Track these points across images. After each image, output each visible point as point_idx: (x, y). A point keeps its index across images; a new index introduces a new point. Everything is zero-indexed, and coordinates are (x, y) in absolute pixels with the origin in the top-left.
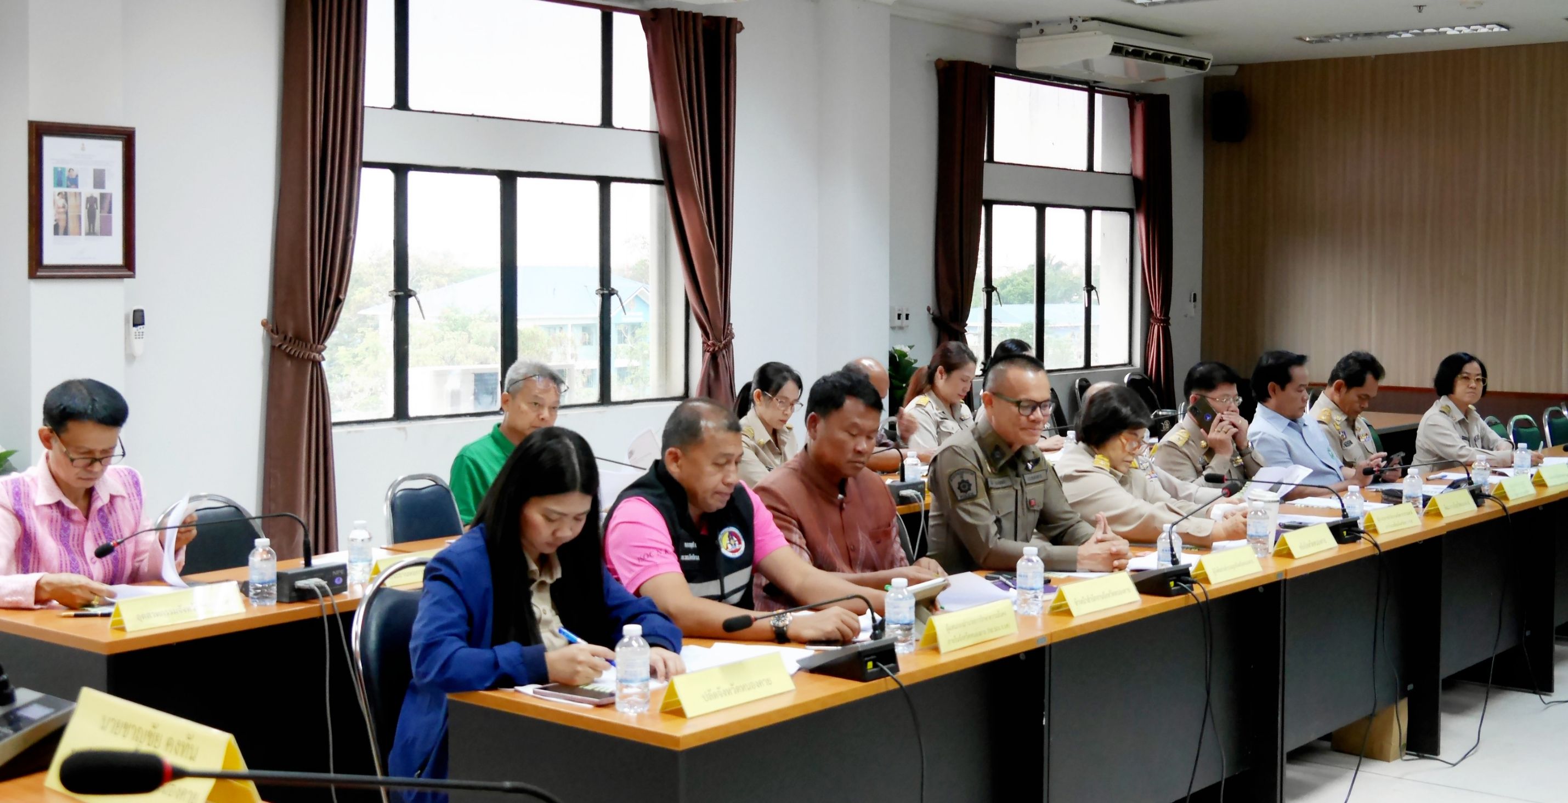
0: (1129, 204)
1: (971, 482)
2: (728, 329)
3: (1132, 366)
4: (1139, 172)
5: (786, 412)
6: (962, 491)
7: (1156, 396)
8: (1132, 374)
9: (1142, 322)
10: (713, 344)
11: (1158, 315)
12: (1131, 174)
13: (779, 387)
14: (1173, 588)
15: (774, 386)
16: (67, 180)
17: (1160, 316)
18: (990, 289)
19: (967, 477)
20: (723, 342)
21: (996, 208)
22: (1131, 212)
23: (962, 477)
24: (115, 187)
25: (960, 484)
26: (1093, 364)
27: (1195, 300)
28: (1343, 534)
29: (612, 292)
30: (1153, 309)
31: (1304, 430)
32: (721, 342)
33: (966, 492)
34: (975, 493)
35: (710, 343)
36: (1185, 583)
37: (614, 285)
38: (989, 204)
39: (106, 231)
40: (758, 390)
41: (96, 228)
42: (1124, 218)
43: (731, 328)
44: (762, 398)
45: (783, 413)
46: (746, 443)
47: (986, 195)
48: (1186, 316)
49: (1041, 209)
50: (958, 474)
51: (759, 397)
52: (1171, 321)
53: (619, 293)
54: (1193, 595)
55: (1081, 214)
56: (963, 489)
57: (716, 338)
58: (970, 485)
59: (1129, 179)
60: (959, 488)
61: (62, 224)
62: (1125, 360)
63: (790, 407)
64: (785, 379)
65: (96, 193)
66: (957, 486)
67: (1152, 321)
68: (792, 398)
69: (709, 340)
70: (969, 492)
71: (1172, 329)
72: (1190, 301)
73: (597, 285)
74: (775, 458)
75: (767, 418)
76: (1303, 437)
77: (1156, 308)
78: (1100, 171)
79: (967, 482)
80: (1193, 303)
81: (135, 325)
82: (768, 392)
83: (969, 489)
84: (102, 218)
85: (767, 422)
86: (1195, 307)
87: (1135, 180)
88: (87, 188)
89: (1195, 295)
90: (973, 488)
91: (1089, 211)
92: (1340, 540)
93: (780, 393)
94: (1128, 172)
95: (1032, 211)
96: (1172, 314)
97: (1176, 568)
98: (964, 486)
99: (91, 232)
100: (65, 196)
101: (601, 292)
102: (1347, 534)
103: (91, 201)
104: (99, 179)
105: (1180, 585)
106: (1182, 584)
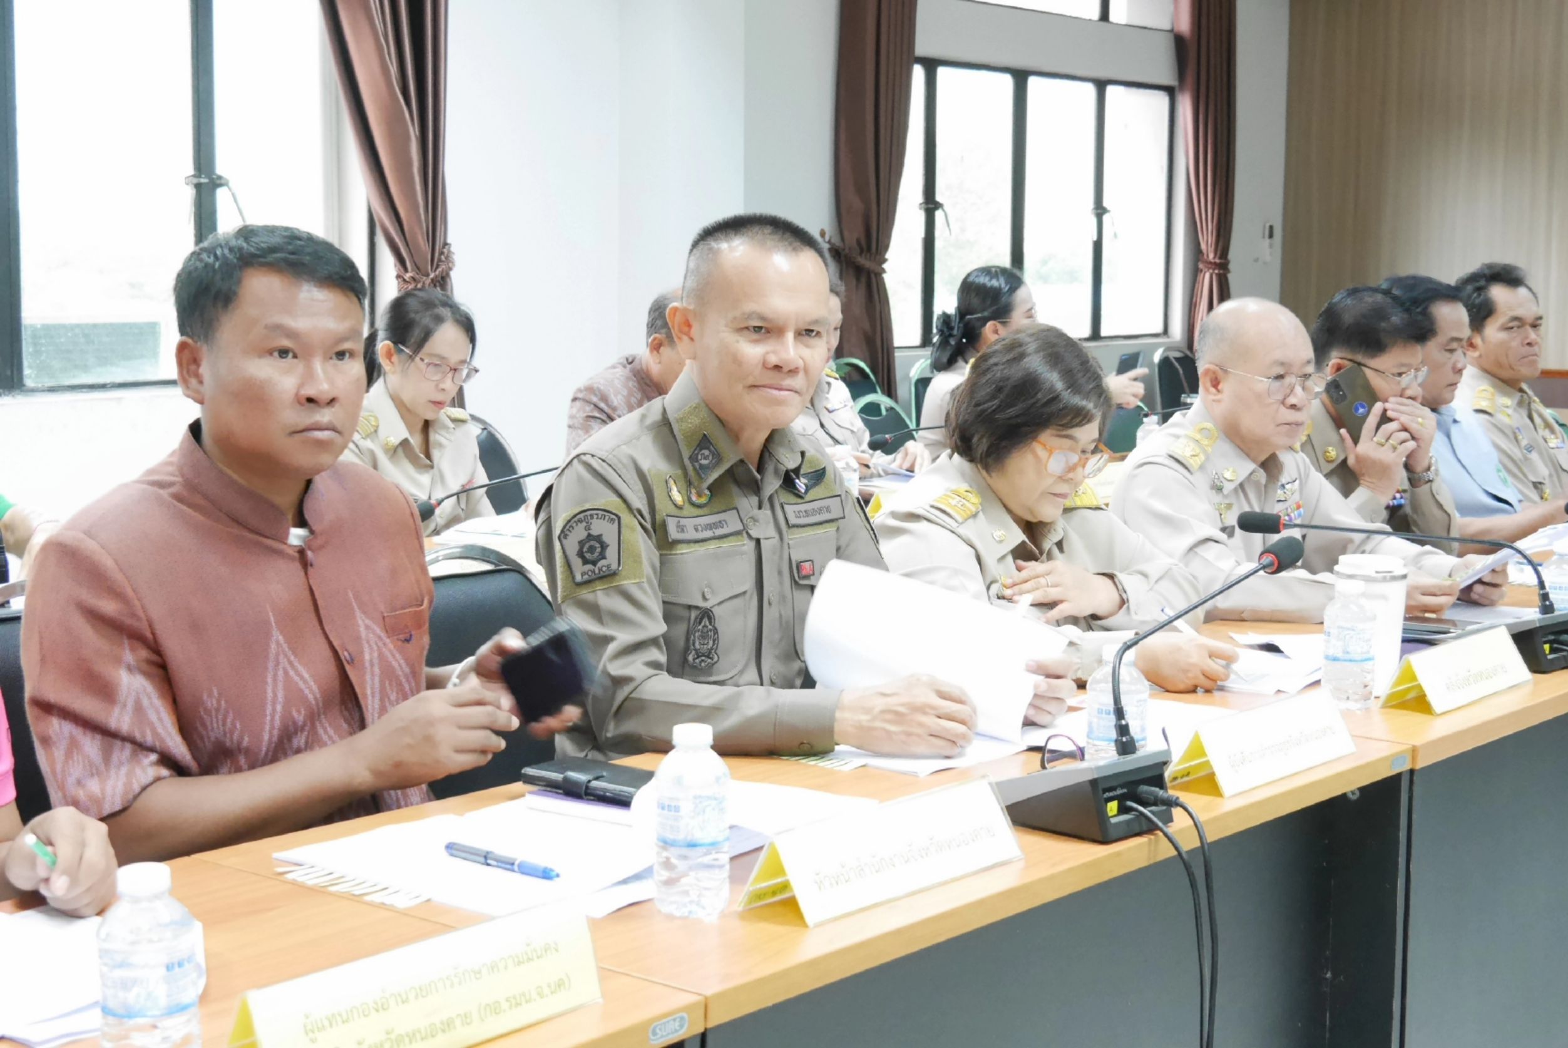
0: (1168, 77)
1: (605, 539)
2: (442, 253)
3: (1168, 337)
4: (1184, 25)
5: (442, 386)
6: (586, 562)
7: (1181, 371)
8: (1168, 349)
9: (1185, 263)
10: (413, 279)
11: (1211, 256)
12: (1172, 31)
13: (427, 335)
14: (1113, 820)
15: (417, 333)
17: (1214, 258)
18: (931, 206)
19: (600, 527)
20: (432, 275)
21: (942, 72)
22: (1170, 91)
23: (588, 528)
25: (582, 543)
26: (1103, 333)
27: (1271, 236)
28: (1544, 651)
29: (218, 182)
30: (1203, 246)
31: (1454, 430)
32: (428, 275)
33: (594, 563)
34: (614, 566)
35: (407, 276)
36: (1145, 804)
37: (221, 169)
38: (931, 65)
40: (388, 342)
42: (1161, 101)
43: (449, 251)
44: (395, 358)
45: (437, 386)
46: (357, 446)
47: (922, 48)
48: (1256, 260)
49: (1021, 77)
50: (580, 521)
51: (389, 355)
52: (1231, 266)
53: (231, 184)
54: (1166, 835)
55: (1090, 89)
56: (588, 556)
57: (417, 268)
58: (604, 546)
59: (1171, 37)
60: (581, 554)
62: (1159, 328)
63: (450, 375)
64: (439, 320)
66: (577, 548)
67: (1201, 266)
68: (454, 359)
69: (406, 270)
70: (602, 563)
71: (1231, 277)
72: (1264, 237)
73: (188, 167)
74: (420, 473)
75: (406, 397)
76: (1452, 446)
77: (1207, 243)
78: (1123, 21)
79: (598, 538)
80: (1267, 241)
82: (404, 345)
83: (603, 556)
85: (408, 405)
86: (1271, 246)
87: (1179, 41)
89: (1271, 227)
90: (611, 553)
91: (1101, 86)
92: (1536, 664)
93: (428, 347)
94: (1168, 27)
95: (1007, 81)
96: (1232, 255)
97: (1130, 762)
98: (592, 549)
101: (195, 181)
102: (1553, 650)
105: (1136, 810)
106: (1141, 808)
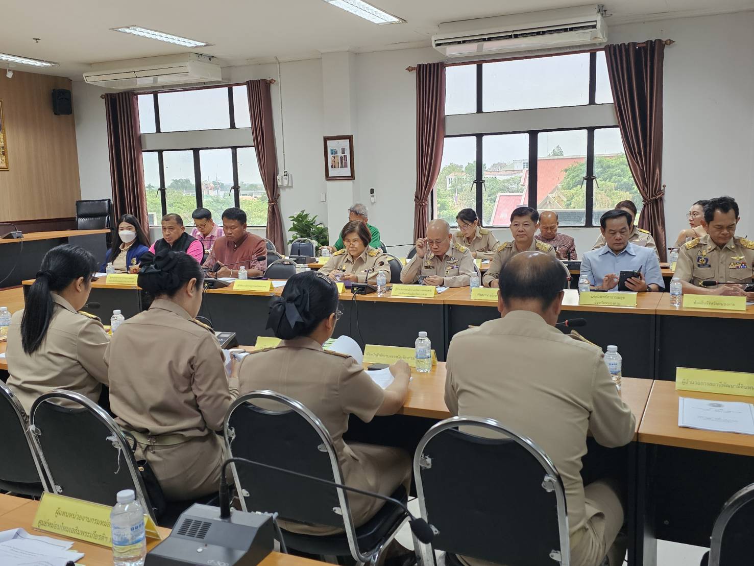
16: (334, 152)
24: (347, 153)
39: (346, 166)
41: (344, 166)
61: (334, 165)
65: (343, 155)
81: (371, 193)
84: (345, 162)
88: (340, 154)
99: (341, 167)
100: (334, 157)
103: (341, 158)
104: (343, 152)
